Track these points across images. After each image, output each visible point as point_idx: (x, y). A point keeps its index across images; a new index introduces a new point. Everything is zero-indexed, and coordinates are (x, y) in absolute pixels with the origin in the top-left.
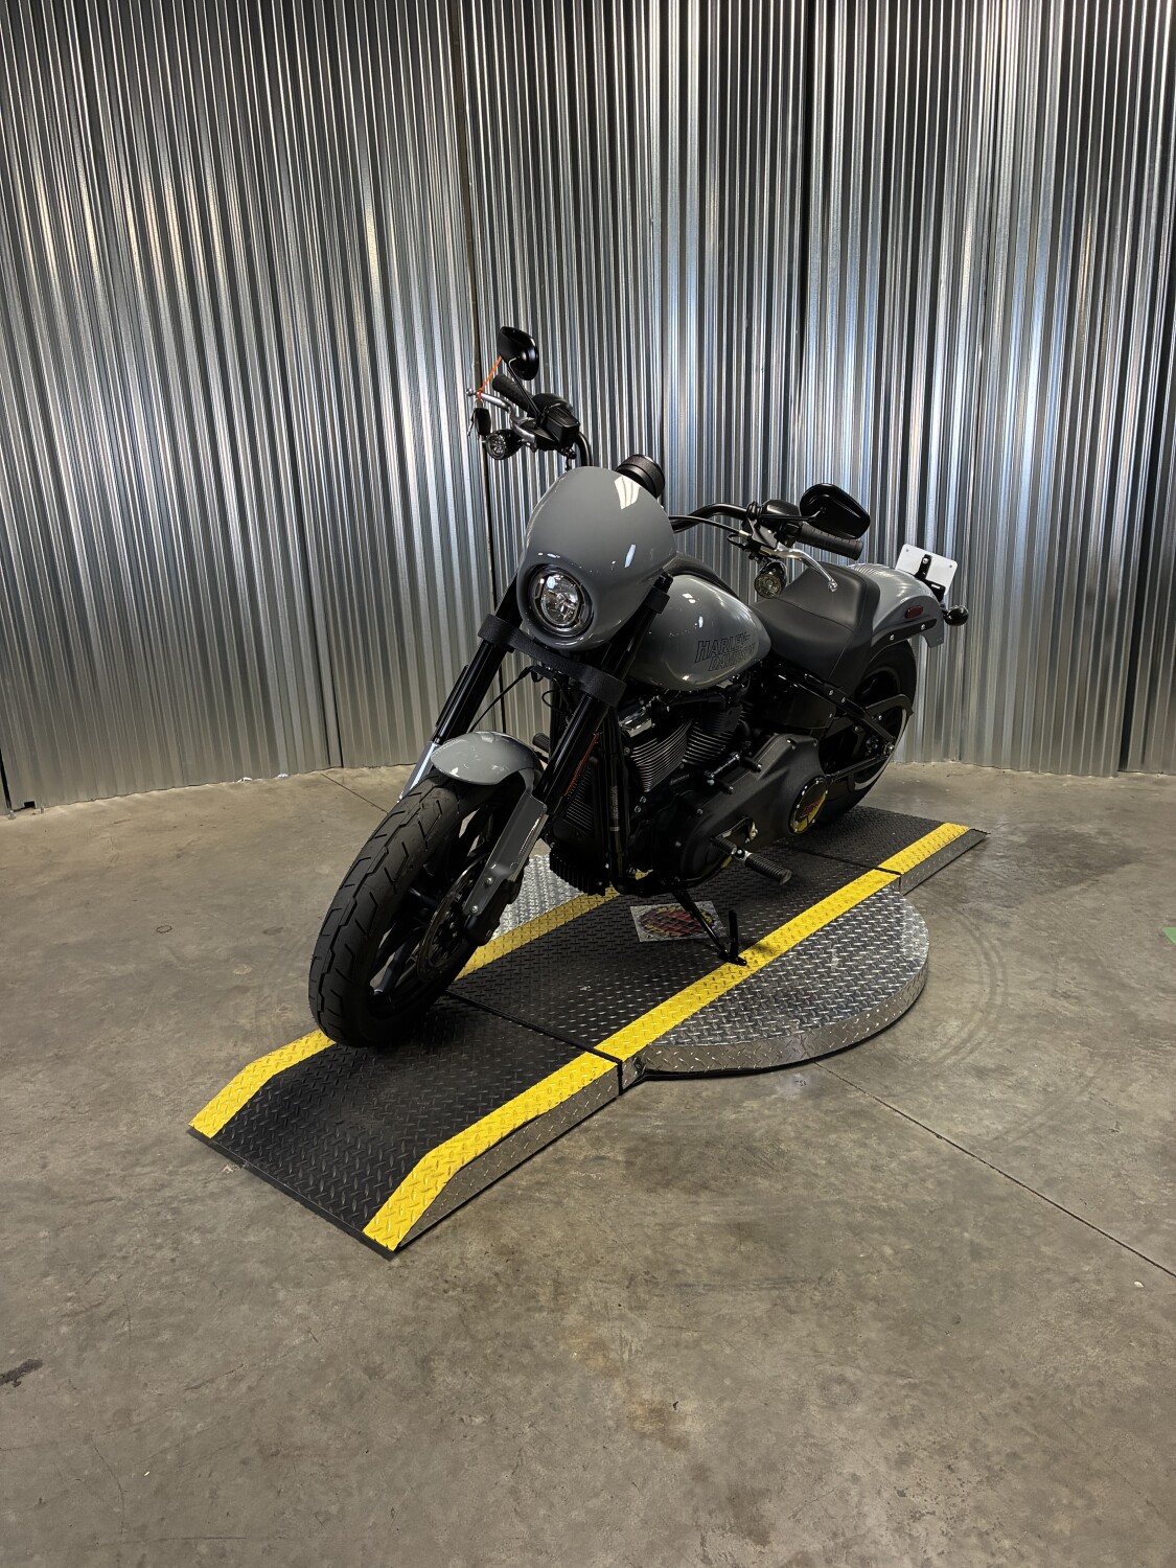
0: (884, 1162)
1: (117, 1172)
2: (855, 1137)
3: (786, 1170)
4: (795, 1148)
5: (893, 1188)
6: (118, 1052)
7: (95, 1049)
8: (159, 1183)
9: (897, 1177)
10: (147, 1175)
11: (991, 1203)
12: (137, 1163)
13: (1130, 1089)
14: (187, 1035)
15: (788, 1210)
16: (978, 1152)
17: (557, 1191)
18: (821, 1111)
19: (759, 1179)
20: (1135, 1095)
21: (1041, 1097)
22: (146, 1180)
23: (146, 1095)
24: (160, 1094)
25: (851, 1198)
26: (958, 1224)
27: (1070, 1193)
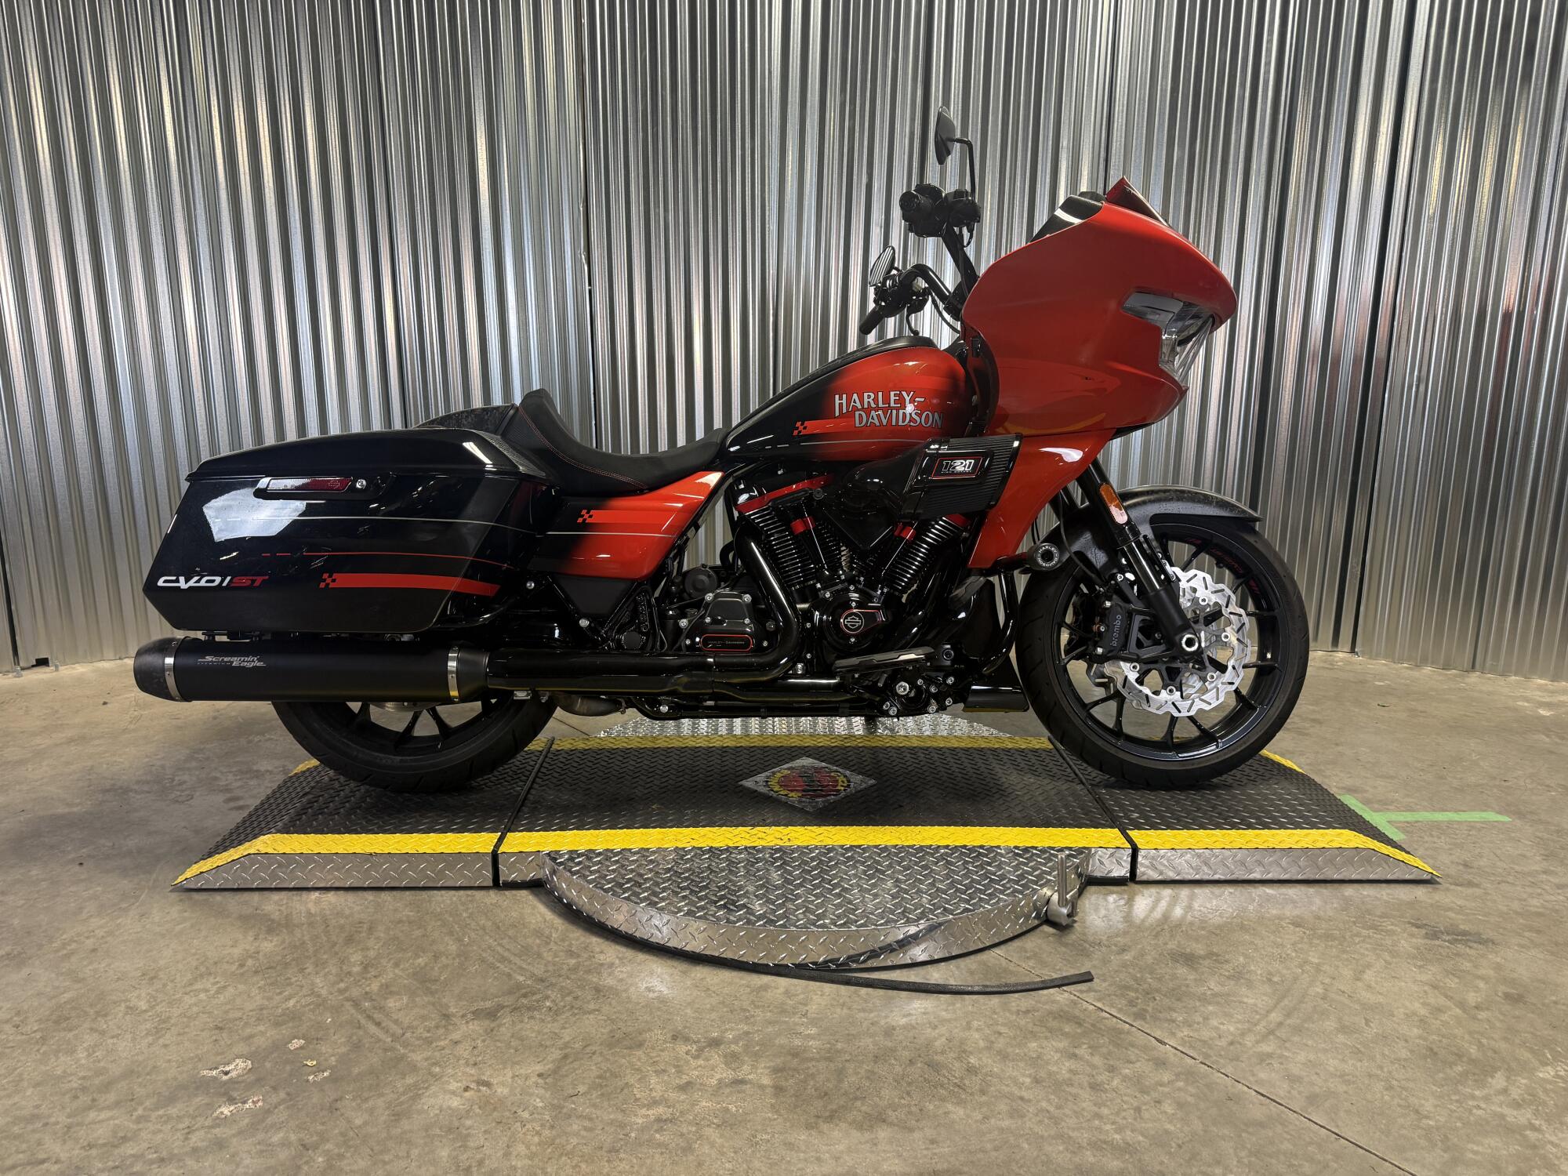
0: (1103, 1077)
1: (60, 1120)
2: (1061, 1045)
3: (983, 1092)
4: (988, 1062)
5: (1124, 1114)
6: (94, 950)
7: (64, 944)
8: (121, 1134)
9: (1125, 1098)
10: (103, 1124)
11: (1251, 1130)
12: (93, 1105)
13: (1366, 976)
14: (192, 926)
15: (996, 1149)
16: (1213, 1063)
17: (685, 1131)
18: (1009, 1011)
19: (950, 1107)
20: (1373, 984)
21: (1267, 988)
22: (100, 1131)
23: (123, 1005)
24: (143, 1005)
25: (1074, 1130)
26: (1218, 1163)
27: (1342, 1114)
